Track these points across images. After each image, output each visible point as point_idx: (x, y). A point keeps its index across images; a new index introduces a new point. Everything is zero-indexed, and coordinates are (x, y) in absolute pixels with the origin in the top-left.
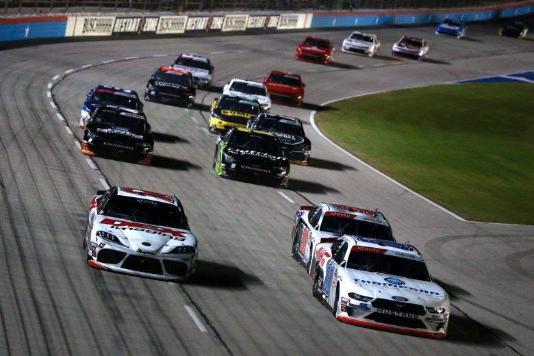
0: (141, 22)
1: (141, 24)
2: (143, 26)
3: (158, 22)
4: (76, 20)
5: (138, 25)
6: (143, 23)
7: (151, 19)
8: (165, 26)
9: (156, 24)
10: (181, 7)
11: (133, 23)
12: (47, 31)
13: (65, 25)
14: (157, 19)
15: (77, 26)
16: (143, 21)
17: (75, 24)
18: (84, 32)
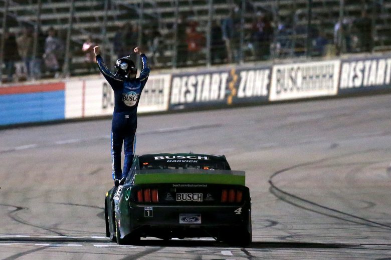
0: (229, 80)
1: (231, 85)
2: (237, 87)
3: (270, 77)
4: (84, 88)
5: (223, 86)
6: (234, 82)
7: (251, 73)
8: (288, 83)
9: (266, 81)
10: (329, 47)
11: (211, 83)
12: (28, 110)
13: (63, 96)
14: (267, 72)
15: (87, 98)
16: (235, 78)
17: (84, 94)
18: (104, 107)
